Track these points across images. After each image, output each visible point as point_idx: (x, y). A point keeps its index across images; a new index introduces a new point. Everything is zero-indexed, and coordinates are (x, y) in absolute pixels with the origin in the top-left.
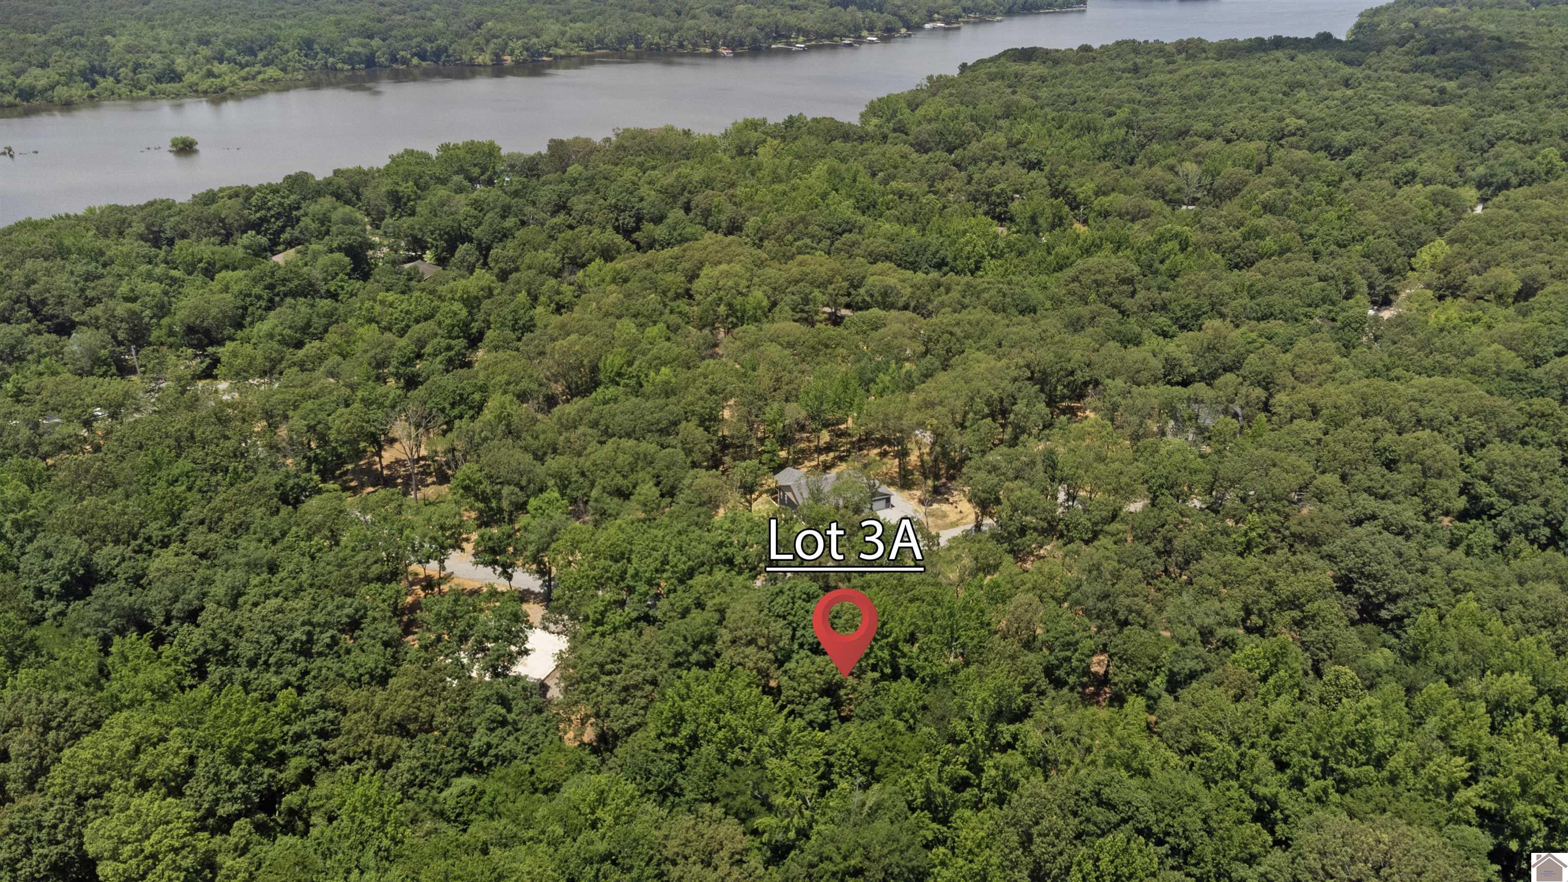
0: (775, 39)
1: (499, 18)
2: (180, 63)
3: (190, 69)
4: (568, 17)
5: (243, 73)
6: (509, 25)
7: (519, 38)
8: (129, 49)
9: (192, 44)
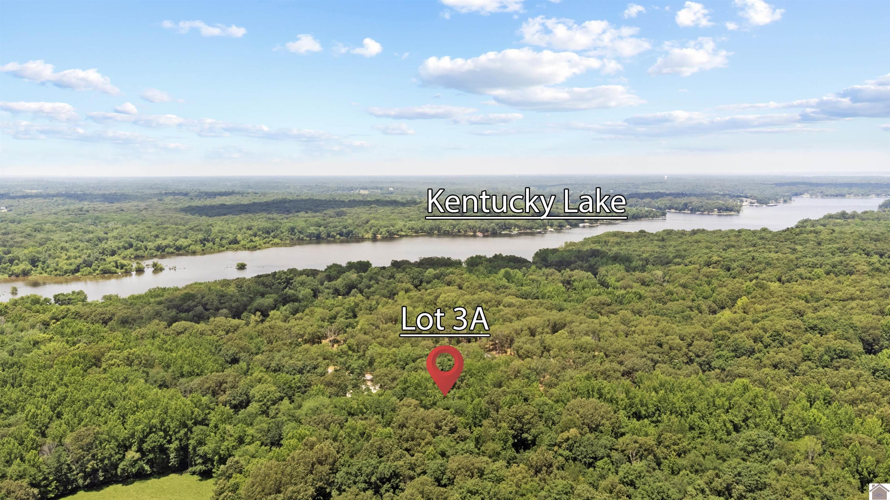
0: (504, 230)
1: (376, 219)
2: (239, 237)
3: (243, 239)
4: (408, 219)
5: (264, 241)
6: (381, 222)
7: (385, 227)
8: (220, 231)
9: (244, 229)
